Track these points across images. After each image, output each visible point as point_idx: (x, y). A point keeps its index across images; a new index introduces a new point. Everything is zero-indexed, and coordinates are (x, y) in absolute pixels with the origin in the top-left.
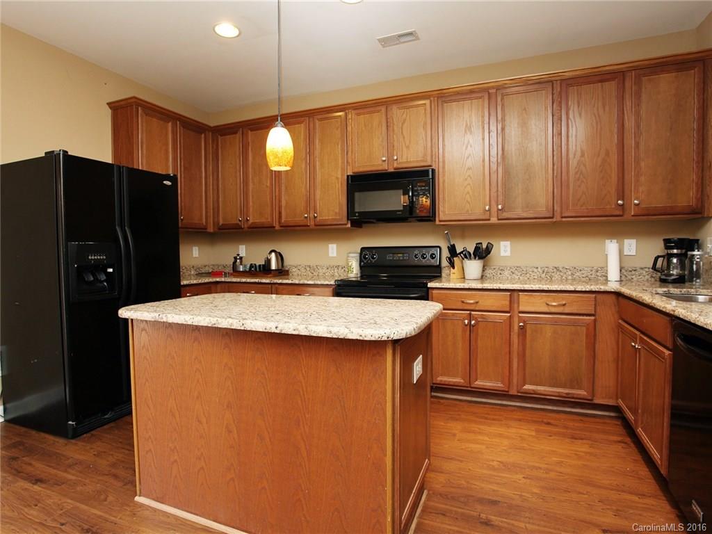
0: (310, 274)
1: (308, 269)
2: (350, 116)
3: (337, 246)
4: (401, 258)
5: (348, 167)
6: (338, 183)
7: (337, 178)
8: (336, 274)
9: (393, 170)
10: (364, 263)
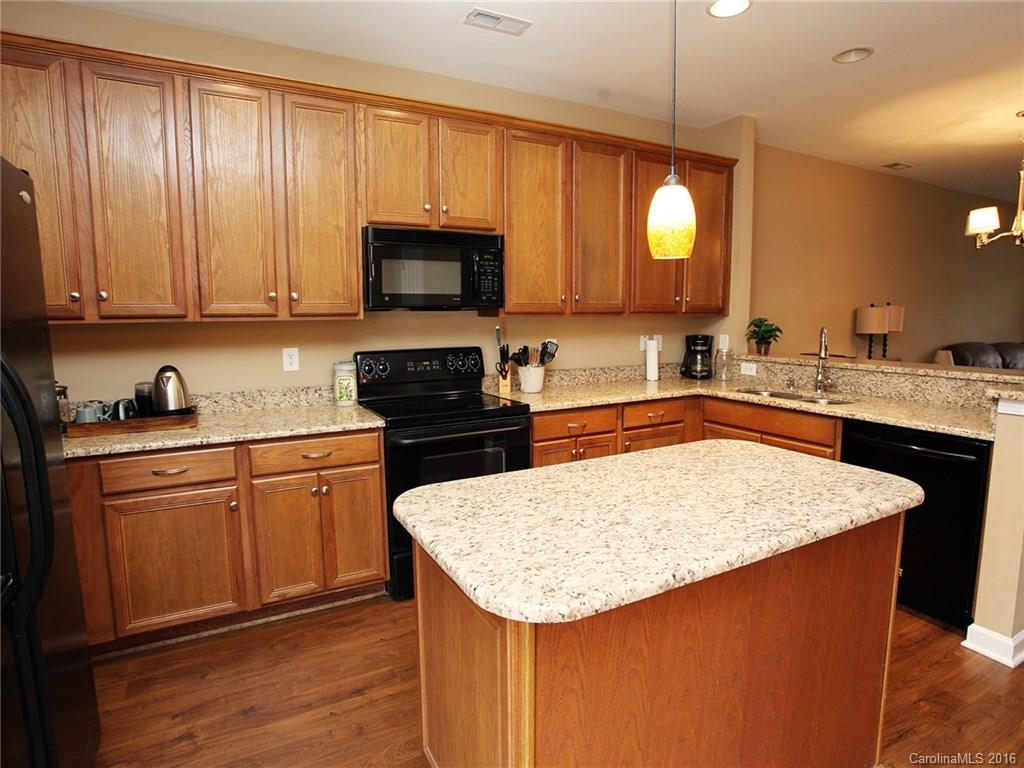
0: (245, 409)
1: (239, 399)
2: (362, 115)
3: (300, 351)
4: (428, 368)
5: (359, 210)
6: (340, 237)
7: (338, 227)
8: (304, 403)
9: (436, 228)
10: (368, 380)
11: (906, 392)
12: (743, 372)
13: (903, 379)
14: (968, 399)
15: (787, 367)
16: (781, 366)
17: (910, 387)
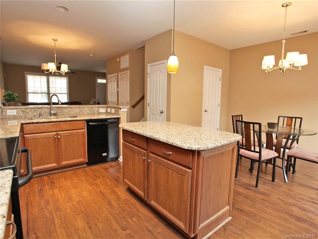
11: (78, 112)
12: (8, 114)
13: (76, 109)
14: (92, 112)
15: (33, 110)
16: (30, 109)
17: (79, 111)
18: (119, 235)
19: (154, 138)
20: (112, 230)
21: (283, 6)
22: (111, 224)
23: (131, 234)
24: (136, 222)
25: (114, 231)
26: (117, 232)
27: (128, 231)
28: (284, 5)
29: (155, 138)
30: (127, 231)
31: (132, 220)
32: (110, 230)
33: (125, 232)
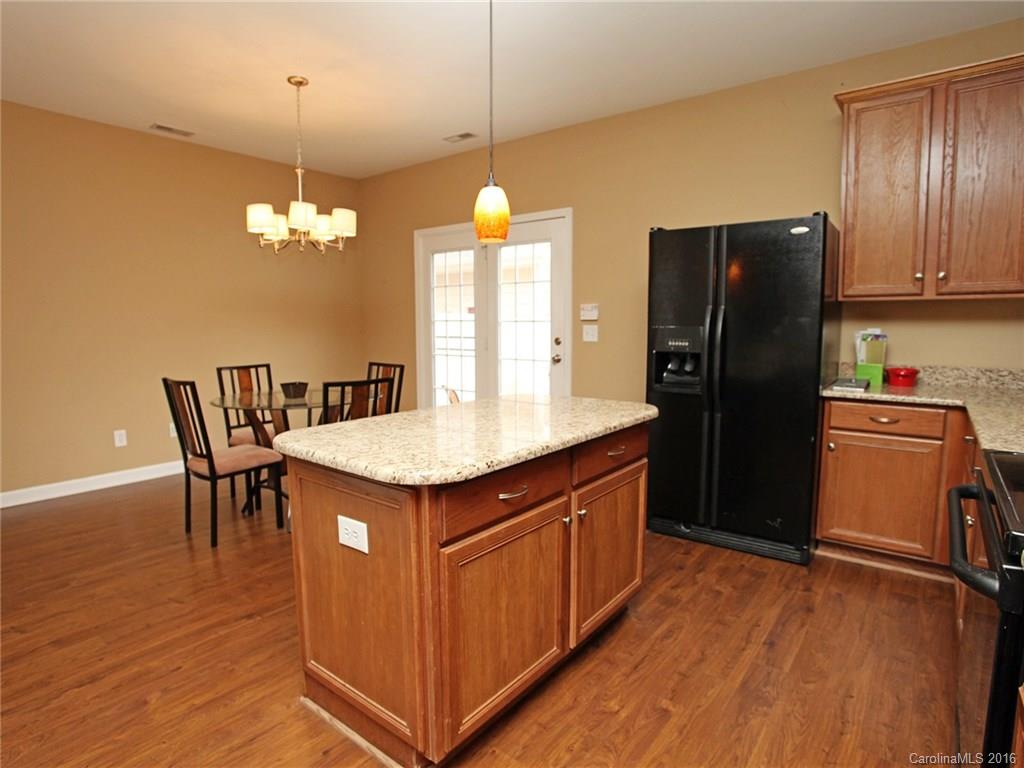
18: (691, 716)
19: (613, 430)
20: (688, 739)
21: (289, 80)
22: (668, 751)
23: (670, 696)
24: (621, 700)
25: (685, 732)
26: (685, 726)
27: (665, 703)
28: (292, 80)
29: (615, 427)
30: (664, 707)
31: (618, 711)
32: (690, 741)
33: (671, 708)
